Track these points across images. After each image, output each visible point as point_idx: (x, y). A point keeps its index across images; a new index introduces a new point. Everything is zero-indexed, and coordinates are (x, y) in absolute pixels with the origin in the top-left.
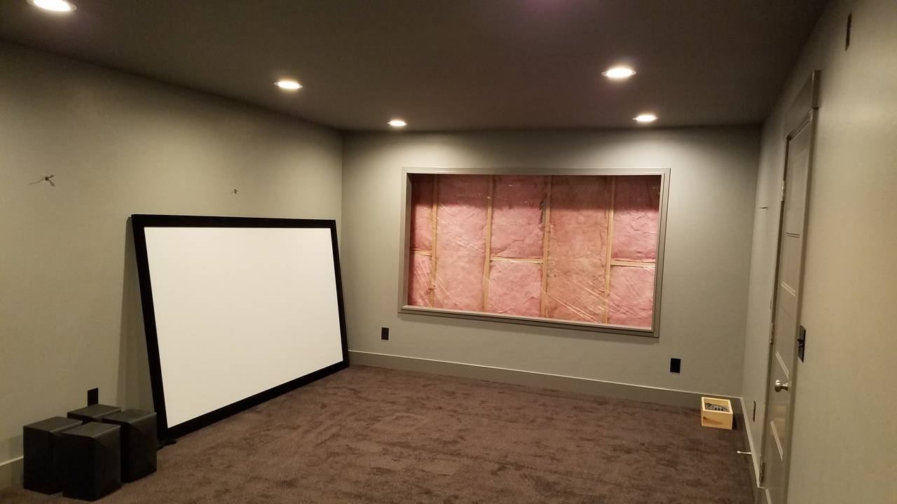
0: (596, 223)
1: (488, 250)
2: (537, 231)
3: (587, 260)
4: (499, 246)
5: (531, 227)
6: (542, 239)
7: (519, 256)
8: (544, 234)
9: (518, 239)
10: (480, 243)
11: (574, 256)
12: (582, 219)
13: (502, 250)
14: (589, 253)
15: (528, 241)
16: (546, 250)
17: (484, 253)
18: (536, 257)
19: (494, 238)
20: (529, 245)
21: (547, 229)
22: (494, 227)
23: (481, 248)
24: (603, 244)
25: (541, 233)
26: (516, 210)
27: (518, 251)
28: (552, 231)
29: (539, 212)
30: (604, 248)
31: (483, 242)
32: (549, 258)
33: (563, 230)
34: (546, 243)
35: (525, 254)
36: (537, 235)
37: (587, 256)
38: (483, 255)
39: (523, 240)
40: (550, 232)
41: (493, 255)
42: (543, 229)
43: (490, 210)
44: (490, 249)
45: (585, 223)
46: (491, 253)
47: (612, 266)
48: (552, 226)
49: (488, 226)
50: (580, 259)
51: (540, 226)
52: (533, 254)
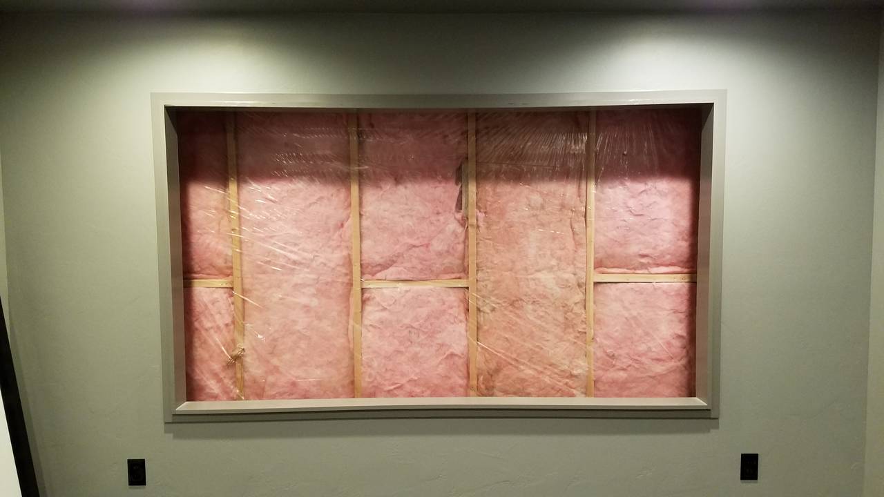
0: (563, 206)
1: (356, 269)
2: (453, 226)
3: (551, 276)
4: (377, 259)
5: (442, 218)
6: (464, 242)
7: (419, 277)
8: (467, 231)
9: (416, 243)
10: (337, 256)
11: (526, 269)
12: (536, 198)
13: (384, 266)
14: (554, 262)
15: (437, 246)
16: (472, 262)
17: (350, 273)
18: (453, 276)
19: (367, 244)
20: (440, 254)
21: (472, 221)
22: (365, 223)
23: (343, 265)
24: (578, 244)
25: (460, 230)
26: (409, 185)
27: (420, 267)
28: (481, 224)
29: (453, 189)
30: (582, 252)
31: (345, 253)
32: (480, 274)
33: (502, 223)
34: (472, 249)
35: (432, 271)
36: (455, 234)
37: (551, 269)
38: (346, 280)
39: (427, 246)
40: (478, 227)
41: (367, 276)
42: (464, 222)
43: (355, 189)
44: (361, 265)
45: (543, 207)
46: (362, 273)
47: (596, 284)
48: (481, 215)
49: (352, 222)
50: (539, 275)
51: (459, 216)
52: (448, 271)
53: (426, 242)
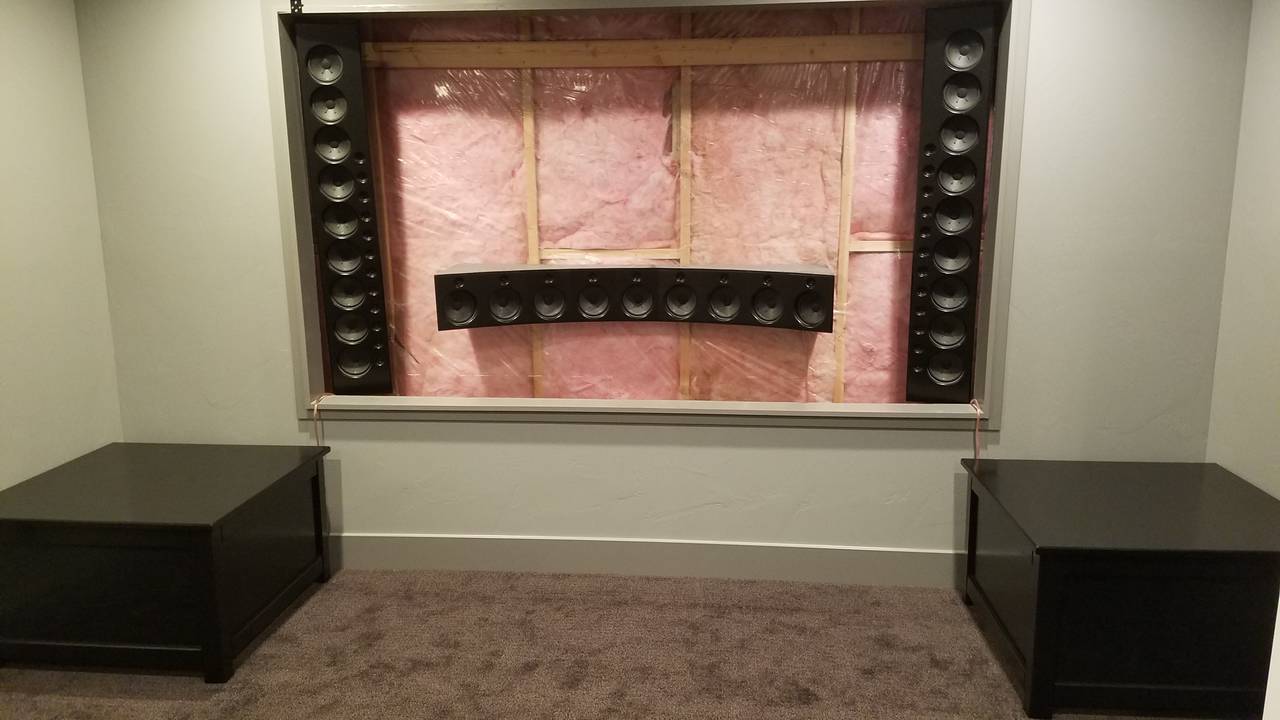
0: (811, 146)
1: (533, 234)
2: (659, 174)
3: (791, 244)
4: (559, 220)
5: (644, 164)
6: (675, 198)
7: (615, 245)
8: (678, 183)
9: (611, 198)
10: (508, 215)
11: (757, 235)
12: (774, 135)
13: (569, 230)
14: (795, 225)
15: (638, 202)
16: (684, 223)
17: (525, 239)
18: (660, 244)
19: (545, 198)
20: (641, 214)
21: (686, 167)
22: (544, 170)
23: (515, 228)
24: (829, 200)
25: (669, 180)
26: (601, 118)
27: (615, 231)
28: (697, 172)
29: (660, 123)
30: (834, 210)
31: (517, 211)
32: (696, 242)
33: (726, 172)
34: (685, 208)
35: (632, 238)
36: (660, 183)
37: (791, 234)
38: (521, 246)
39: (625, 202)
40: (693, 176)
41: (547, 244)
42: (674, 169)
43: (528, 123)
44: (539, 228)
45: (783, 148)
46: (541, 240)
47: (853, 254)
48: (698, 160)
49: (527, 168)
50: (774, 243)
51: (667, 161)
52: (652, 237)
53: (623, 197)
